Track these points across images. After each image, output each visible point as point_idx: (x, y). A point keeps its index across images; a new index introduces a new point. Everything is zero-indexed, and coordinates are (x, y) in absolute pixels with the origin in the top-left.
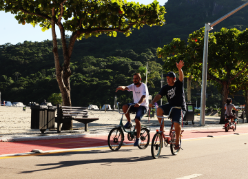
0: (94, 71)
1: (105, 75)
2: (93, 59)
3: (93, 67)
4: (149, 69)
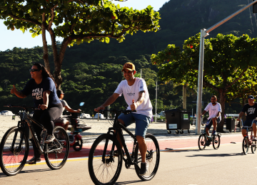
0: (86, 78)
2: (85, 66)
4: (144, 77)
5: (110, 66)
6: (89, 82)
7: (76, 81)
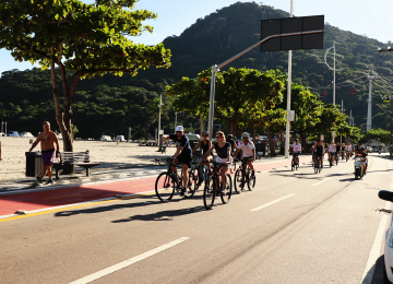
0: (108, 100)
1: (119, 105)
2: (107, 88)
3: (107, 97)
4: (164, 100)
5: (132, 89)
6: (111, 104)
7: (98, 103)
